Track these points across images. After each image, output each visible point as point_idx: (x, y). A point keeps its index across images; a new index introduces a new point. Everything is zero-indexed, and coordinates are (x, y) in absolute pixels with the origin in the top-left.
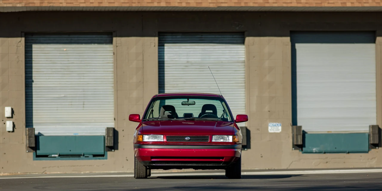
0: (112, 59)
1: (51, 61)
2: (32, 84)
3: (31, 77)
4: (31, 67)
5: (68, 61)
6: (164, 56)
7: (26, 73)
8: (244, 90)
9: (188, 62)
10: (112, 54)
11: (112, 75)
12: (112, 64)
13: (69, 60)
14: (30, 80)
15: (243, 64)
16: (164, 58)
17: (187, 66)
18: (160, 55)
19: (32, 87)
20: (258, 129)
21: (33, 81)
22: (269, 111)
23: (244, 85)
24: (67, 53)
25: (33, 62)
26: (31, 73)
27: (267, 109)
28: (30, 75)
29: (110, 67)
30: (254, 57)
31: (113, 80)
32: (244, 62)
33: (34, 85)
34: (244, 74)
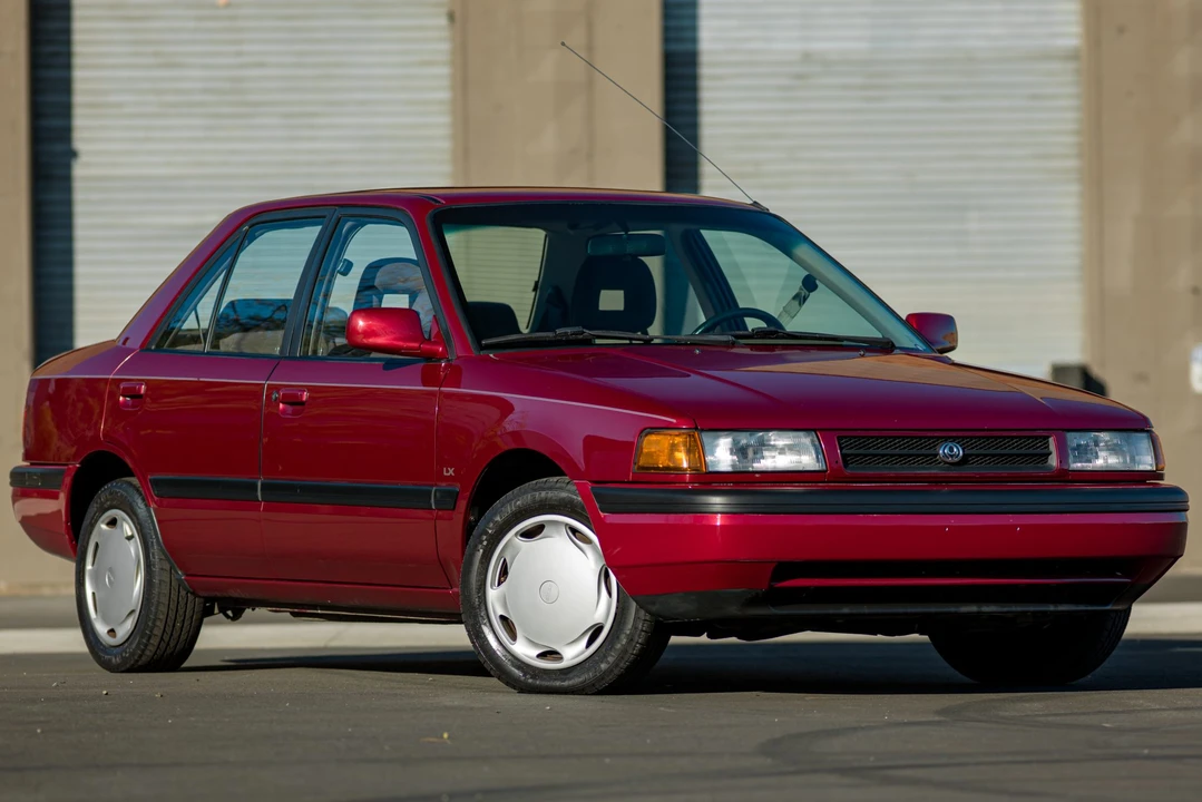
0: (445, 46)
1: (156, 54)
2: (68, 167)
3: (65, 133)
4: (65, 86)
5: (239, 54)
6: (694, 28)
7: (37, 112)
8: (1074, 188)
9: (807, 57)
10: (443, 21)
11: (446, 119)
12: (445, 70)
13: (245, 48)
14: (59, 147)
15: (1071, 66)
16: (694, 40)
17: (799, 76)
18: (673, 23)
19: (67, 179)
20: (1142, 378)
21: (73, 154)
22: (1195, 291)
23: (1073, 163)
24: (233, 18)
25: (77, 61)
26: (66, 110)
27: (1183, 278)
28: (56, 122)
29: (437, 84)
30: (1121, 30)
31: (446, 145)
32: (1073, 56)
33: (79, 170)
34: (1070, 115)
